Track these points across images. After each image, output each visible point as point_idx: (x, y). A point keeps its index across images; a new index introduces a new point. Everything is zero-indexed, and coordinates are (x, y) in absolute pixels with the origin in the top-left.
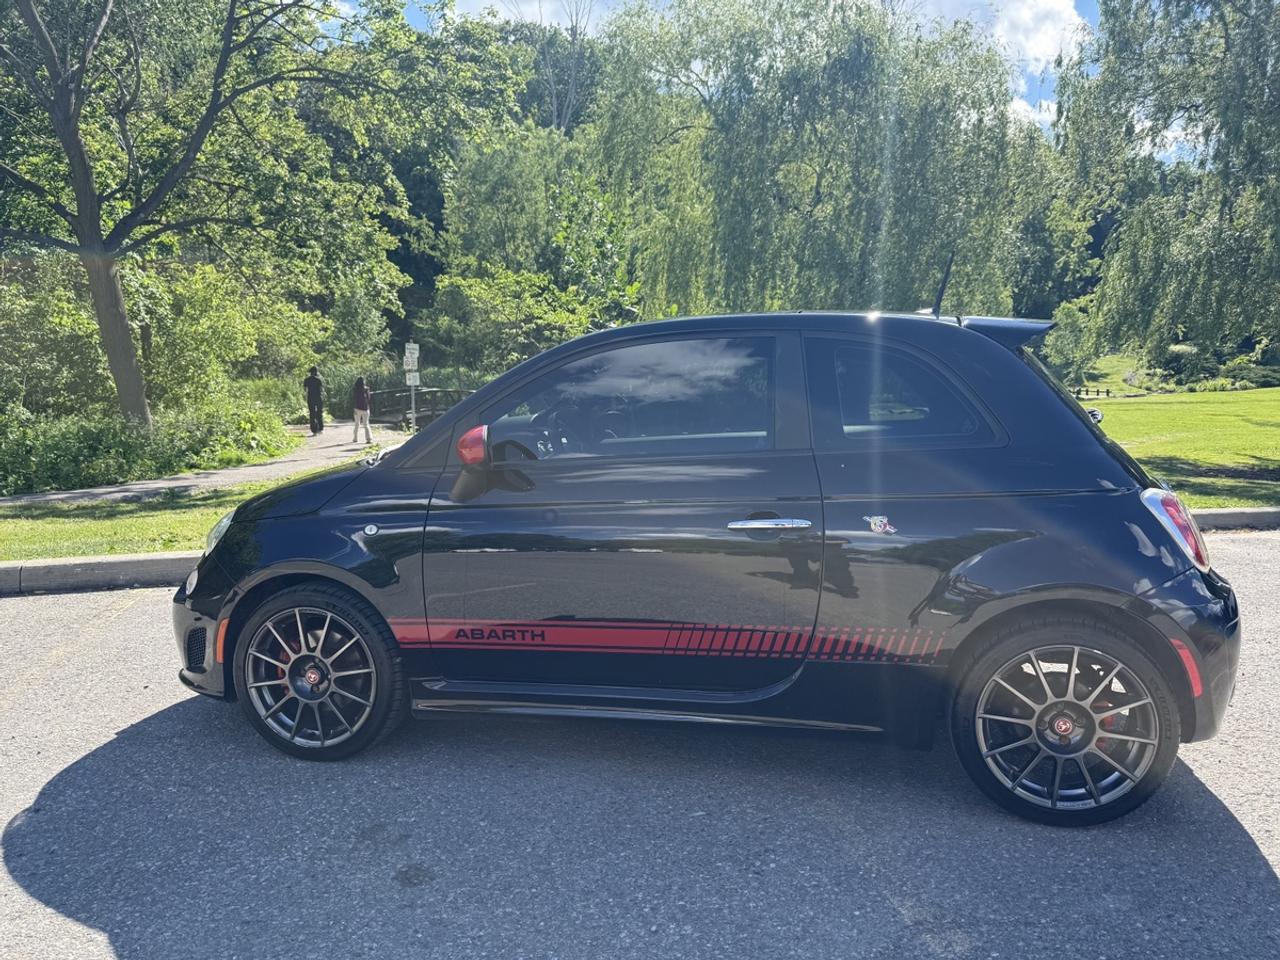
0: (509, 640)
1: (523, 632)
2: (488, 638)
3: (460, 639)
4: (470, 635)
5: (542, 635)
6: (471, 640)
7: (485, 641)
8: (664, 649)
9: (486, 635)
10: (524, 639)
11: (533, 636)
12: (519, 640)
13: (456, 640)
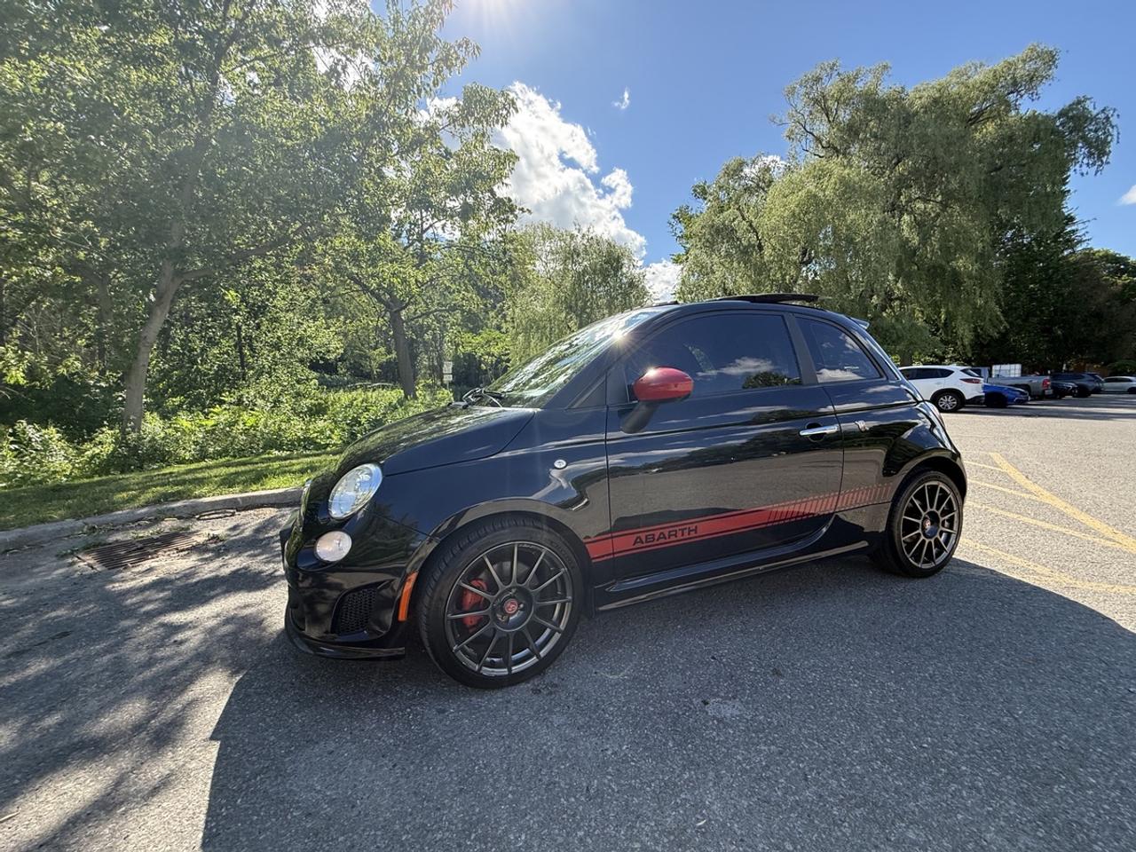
0: (673, 538)
1: (683, 530)
2: (658, 540)
3: (638, 545)
4: (644, 540)
5: (696, 530)
6: (645, 545)
7: (655, 542)
8: (769, 523)
9: (656, 538)
10: (683, 535)
11: (690, 531)
12: (680, 537)
13: (634, 547)
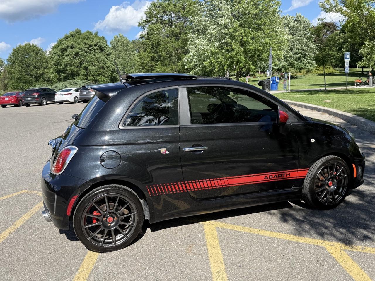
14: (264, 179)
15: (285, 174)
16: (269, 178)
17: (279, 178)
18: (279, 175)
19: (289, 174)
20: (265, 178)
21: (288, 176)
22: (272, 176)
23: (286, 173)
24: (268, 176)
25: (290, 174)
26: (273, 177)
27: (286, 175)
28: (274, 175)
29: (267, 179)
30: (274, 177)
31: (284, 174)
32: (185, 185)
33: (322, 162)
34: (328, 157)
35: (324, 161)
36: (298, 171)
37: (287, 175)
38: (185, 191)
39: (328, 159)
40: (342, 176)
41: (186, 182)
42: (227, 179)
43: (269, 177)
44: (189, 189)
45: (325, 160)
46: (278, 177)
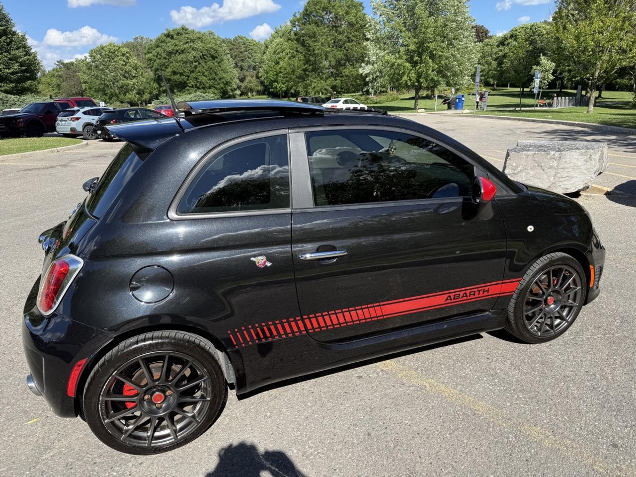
14: (446, 301)
15: (481, 290)
16: (454, 299)
17: (470, 298)
18: (472, 293)
19: (487, 290)
20: (447, 299)
21: (486, 293)
22: (459, 295)
23: (483, 288)
24: (452, 295)
25: (489, 289)
26: (461, 296)
27: (481, 292)
28: (462, 293)
29: (449, 301)
30: (463, 296)
31: (479, 291)
32: (303, 322)
33: (541, 264)
34: (553, 254)
35: (545, 262)
36: (502, 283)
37: (484, 291)
38: (303, 333)
39: (553, 259)
40: (571, 287)
41: (304, 317)
42: (380, 305)
43: (454, 297)
44: (311, 329)
45: (548, 260)
46: (469, 296)
